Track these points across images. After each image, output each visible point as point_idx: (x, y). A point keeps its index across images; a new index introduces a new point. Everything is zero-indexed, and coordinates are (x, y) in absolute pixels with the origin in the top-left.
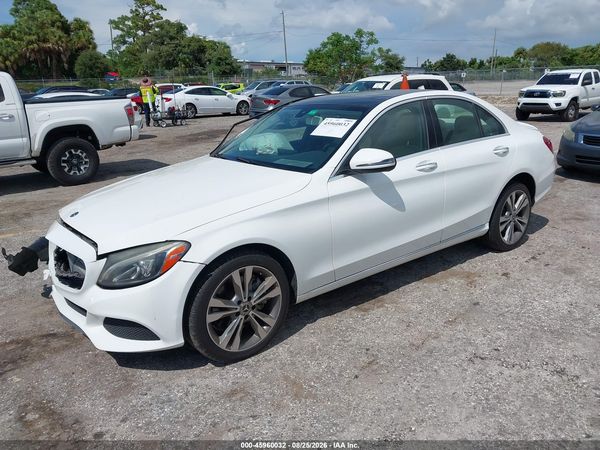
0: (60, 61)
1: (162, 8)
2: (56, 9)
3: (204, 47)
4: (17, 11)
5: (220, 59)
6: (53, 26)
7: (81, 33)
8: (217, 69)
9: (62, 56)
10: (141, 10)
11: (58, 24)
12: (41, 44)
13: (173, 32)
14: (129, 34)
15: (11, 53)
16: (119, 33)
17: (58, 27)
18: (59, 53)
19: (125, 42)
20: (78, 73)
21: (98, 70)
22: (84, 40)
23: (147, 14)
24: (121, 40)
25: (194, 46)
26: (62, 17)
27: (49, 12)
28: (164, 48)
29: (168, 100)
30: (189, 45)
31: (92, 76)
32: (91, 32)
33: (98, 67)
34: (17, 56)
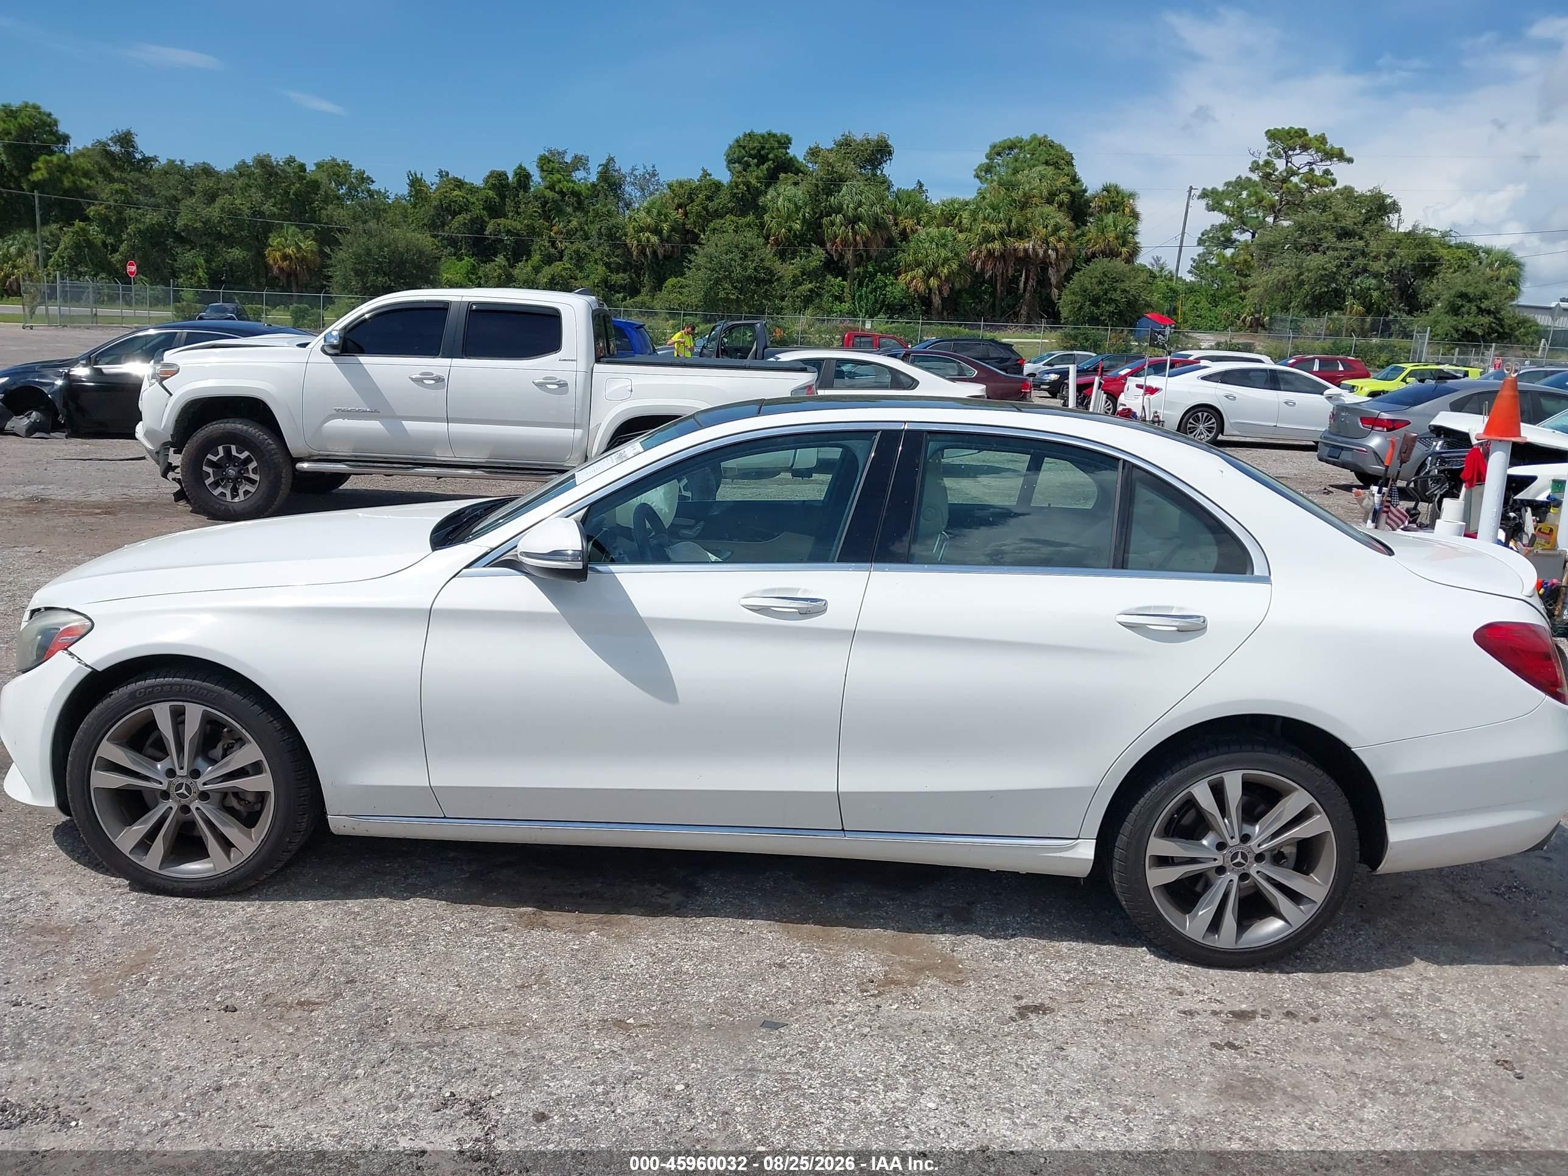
0: (1043, 282)
1: (1340, 156)
2: (1070, 163)
3: (1435, 261)
4: (988, 169)
5: (1463, 296)
6: (1050, 202)
7: (1109, 219)
8: (1448, 322)
9: (1051, 271)
10: (1280, 165)
11: (1064, 197)
12: (1012, 242)
13: (1351, 218)
14: (1243, 223)
15: (946, 261)
16: (1219, 218)
17: (1061, 205)
18: (1045, 264)
19: (1229, 242)
20: (1065, 313)
21: (1111, 308)
22: (1111, 236)
23: (1294, 173)
24: (1220, 238)
25: (1406, 256)
26: (1075, 180)
27: (1050, 171)
28: (1315, 260)
29: (1151, 391)
30: (1390, 255)
31: (1094, 320)
32: (1135, 216)
33: (1111, 301)
34: (955, 266)
